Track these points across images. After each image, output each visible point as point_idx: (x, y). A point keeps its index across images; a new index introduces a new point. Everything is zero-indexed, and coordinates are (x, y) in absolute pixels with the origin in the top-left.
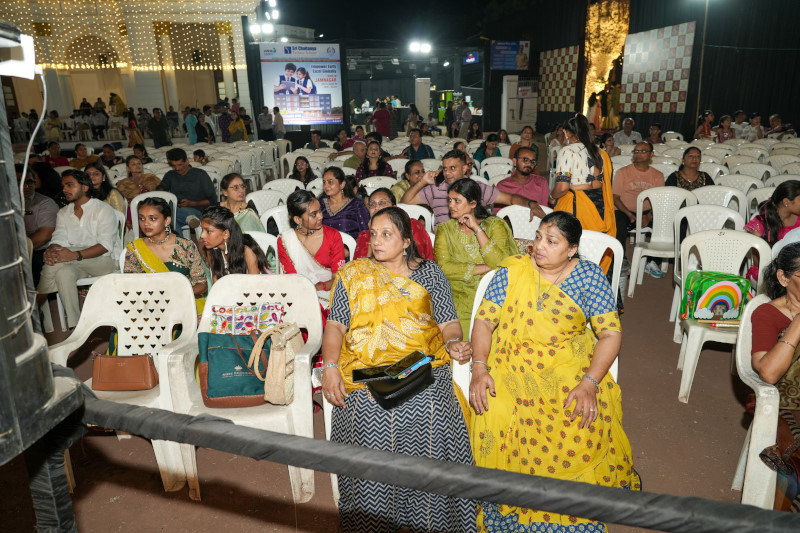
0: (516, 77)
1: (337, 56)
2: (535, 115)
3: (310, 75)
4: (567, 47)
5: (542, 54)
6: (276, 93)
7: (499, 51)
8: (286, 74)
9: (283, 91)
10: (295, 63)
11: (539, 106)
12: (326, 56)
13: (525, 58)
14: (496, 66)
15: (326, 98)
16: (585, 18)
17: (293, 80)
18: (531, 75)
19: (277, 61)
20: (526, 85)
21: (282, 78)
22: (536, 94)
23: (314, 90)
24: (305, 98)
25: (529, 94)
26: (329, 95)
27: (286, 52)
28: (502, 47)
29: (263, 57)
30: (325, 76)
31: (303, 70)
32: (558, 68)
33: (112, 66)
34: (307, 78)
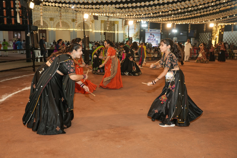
0: (194, 38)
1: (160, 32)
3: (155, 36)
5: (200, 34)
6: (148, 40)
8: (150, 35)
9: (149, 39)
15: (157, 41)
18: (197, 38)
19: (148, 33)
21: (149, 36)
22: (198, 42)
23: (155, 40)
27: (150, 31)
29: (146, 32)
30: (157, 36)
31: (153, 35)
32: (205, 37)
33: (88, 30)
34: (154, 37)
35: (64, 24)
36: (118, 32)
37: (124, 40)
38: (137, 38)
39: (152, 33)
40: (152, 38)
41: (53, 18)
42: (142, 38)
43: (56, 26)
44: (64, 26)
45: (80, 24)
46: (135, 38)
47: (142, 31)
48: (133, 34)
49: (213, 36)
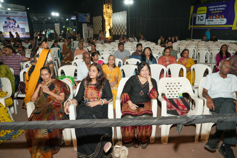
0: (86, 24)
1: (26, 15)
2: (93, 35)
3: (17, 21)
4: (99, 16)
5: (93, 17)
6: (4, 27)
7: (81, 16)
8: (7, 21)
9: (7, 26)
10: (10, 17)
11: (93, 32)
12: (22, 15)
13: (89, 19)
14: (80, 21)
16: (102, 8)
17: (10, 23)
18: (90, 24)
19: (3, 16)
20: (89, 26)
21: (6, 22)
22: (92, 29)
23: (18, 27)
24: (15, 29)
25: (90, 29)
26: (24, 28)
27: (6, 13)
28: (82, 15)
30: (22, 22)
31: (13, 20)
32: (97, 22)
34: (15, 22)
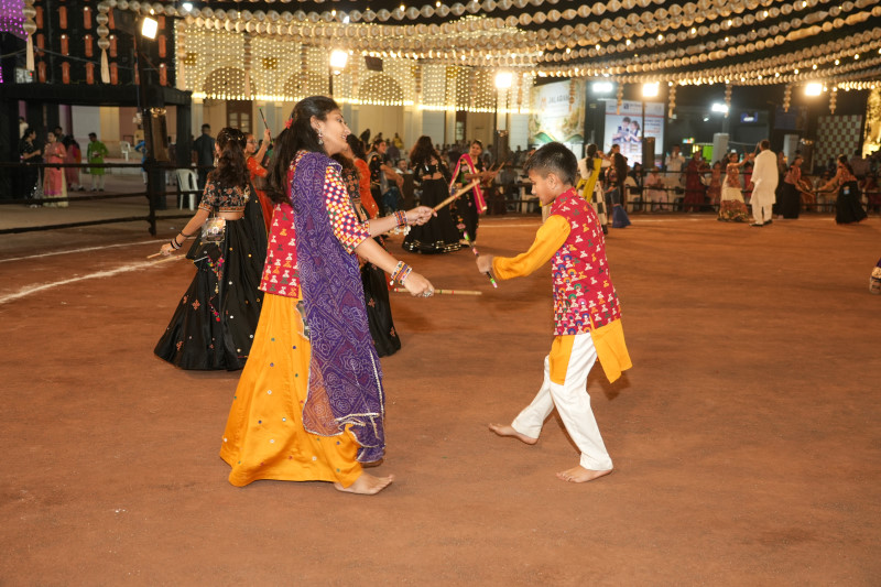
1: (661, 112)
4: (849, 115)
8: (623, 125)
9: (619, 139)
10: (630, 117)
13: (803, 121)
17: (627, 130)
19: (617, 114)
21: (620, 128)
27: (625, 108)
30: (652, 128)
31: (636, 123)
32: (840, 131)
33: (400, 103)
34: (638, 129)
35: (314, 81)
36: (508, 111)
37: (529, 140)
38: (574, 132)
39: (632, 115)
40: (630, 135)
41: (276, 59)
42: (593, 132)
43: (285, 87)
44: (314, 86)
45: (368, 81)
46: (570, 133)
47: (593, 106)
48: (562, 119)
49: (869, 130)
